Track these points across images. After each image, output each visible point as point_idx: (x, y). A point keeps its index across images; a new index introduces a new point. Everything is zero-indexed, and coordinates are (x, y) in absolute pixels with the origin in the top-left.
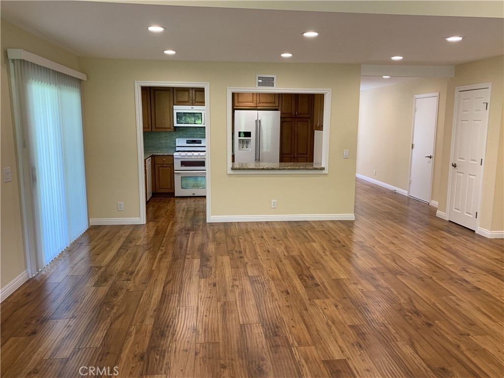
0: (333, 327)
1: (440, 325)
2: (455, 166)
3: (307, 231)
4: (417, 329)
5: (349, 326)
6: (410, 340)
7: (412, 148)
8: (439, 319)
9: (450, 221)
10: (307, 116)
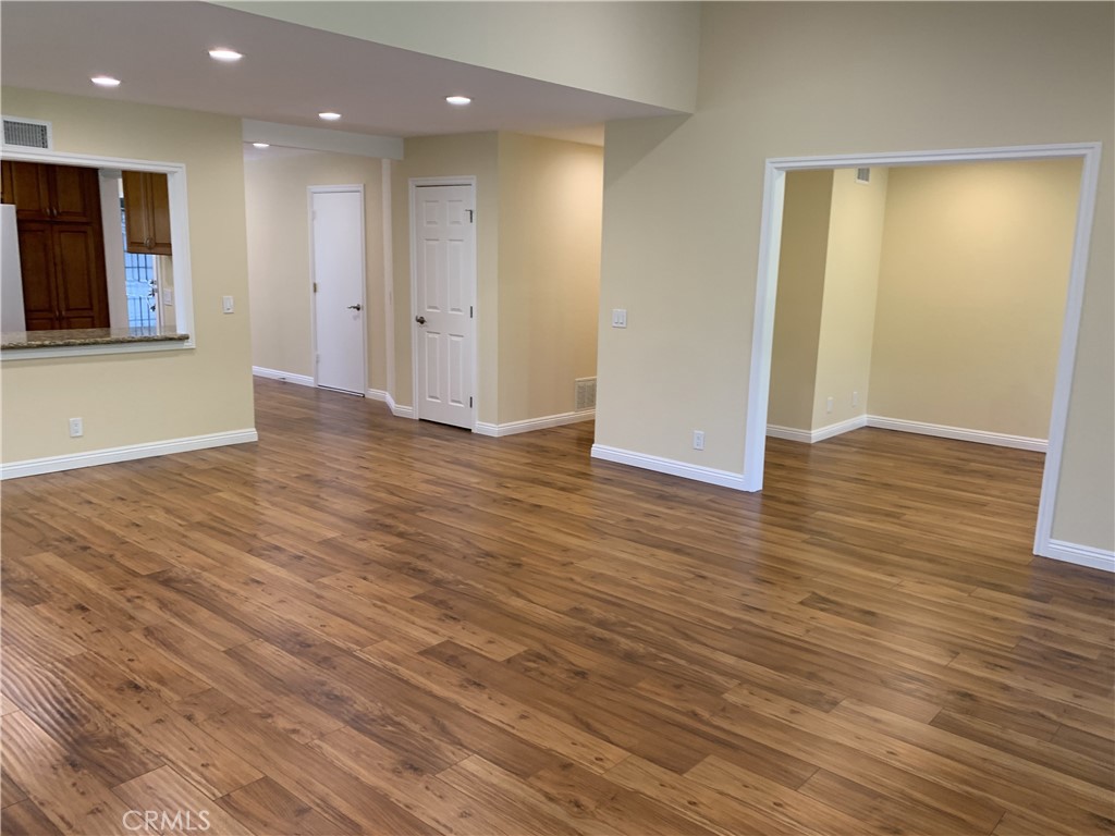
0: (389, 607)
1: (530, 561)
2: (421, 321)
3: (180, 475)
4: (506, 574)
5: (412, 598)
6: (510, 589)
7: (315, 291)
8: (524, 556)
9: (421, 420)
10: (83, 220)
